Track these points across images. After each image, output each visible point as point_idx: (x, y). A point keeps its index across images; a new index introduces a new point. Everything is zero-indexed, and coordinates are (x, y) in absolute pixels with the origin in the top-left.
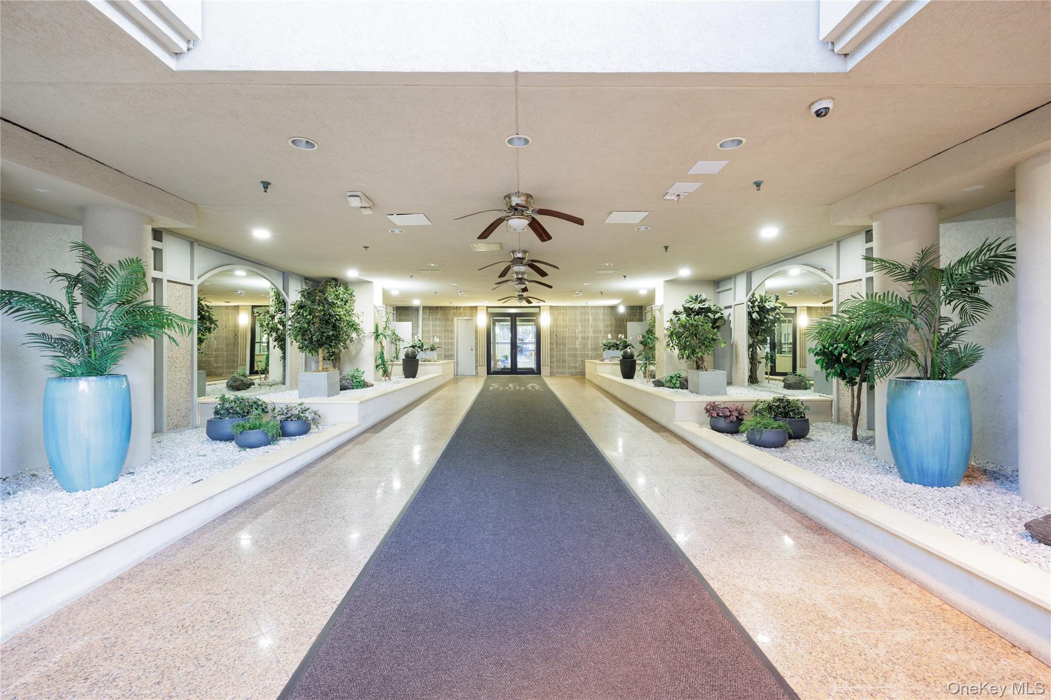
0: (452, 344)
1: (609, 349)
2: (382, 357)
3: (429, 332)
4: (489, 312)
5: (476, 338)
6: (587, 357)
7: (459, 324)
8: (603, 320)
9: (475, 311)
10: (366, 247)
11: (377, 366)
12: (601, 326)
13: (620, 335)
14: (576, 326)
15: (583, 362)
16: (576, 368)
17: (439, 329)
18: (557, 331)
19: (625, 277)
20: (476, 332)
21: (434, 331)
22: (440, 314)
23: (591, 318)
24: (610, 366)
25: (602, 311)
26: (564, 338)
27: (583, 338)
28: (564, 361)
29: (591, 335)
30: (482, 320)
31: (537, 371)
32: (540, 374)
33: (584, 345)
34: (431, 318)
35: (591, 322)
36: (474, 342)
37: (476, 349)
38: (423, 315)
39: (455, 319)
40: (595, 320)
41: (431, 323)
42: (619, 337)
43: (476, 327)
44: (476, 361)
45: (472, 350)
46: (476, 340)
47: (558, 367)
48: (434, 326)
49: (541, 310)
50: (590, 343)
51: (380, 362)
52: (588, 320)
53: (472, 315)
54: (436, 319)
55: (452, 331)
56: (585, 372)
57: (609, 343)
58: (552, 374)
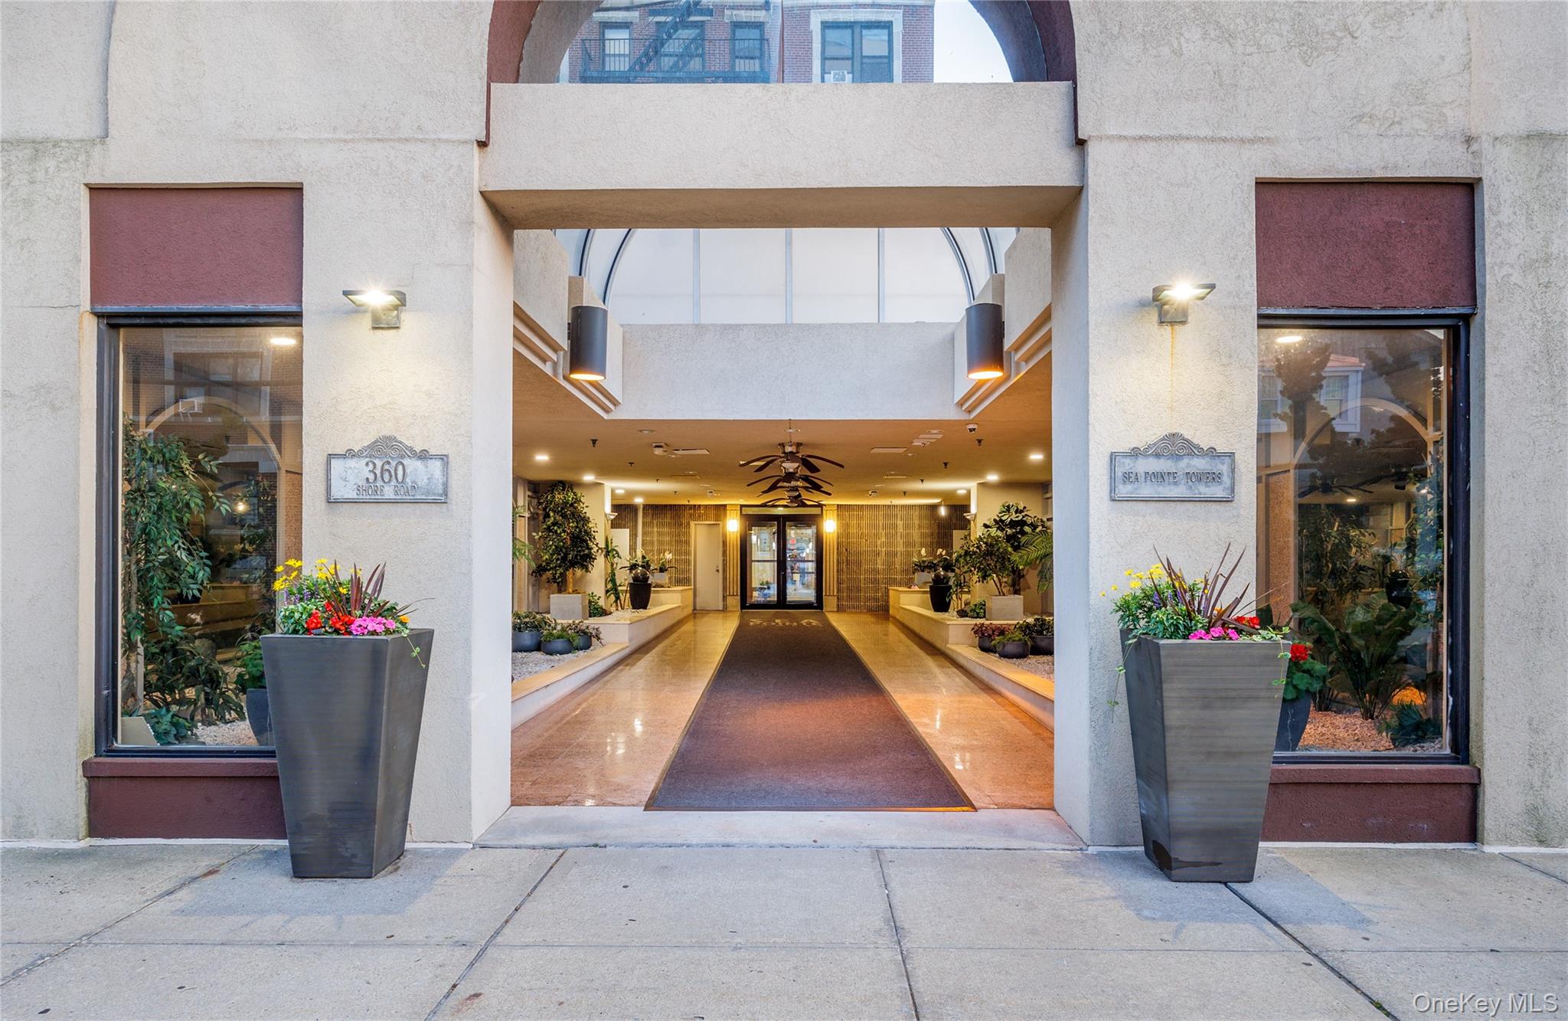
0: (688, 562)
1: (923, 571)
2: (613, 580)
3: (652, 543)
4: (744, 513)
5: (724, 552)
6: (894, 582)
7: (699, 533)
8: (920, 527)
9: (722, 512)
10: (631, 463)
11: (607, 592)
12: (916, 535)
13: (940, 550)
14: (877, 536)
15: (887, 591)
16: (876, 600)
17: (667, 539)
18: (848, 543)
19: (922, 481)
20: (724, 543)
21: (660, 543)
22: (668, 516)
23: (900, 523)
24: (919, 596)
25: (917, 513)
26: (859, 554)
27: (888, 554)
28: (859, 589)
29: (900, 549)
30: (733, 525)
31: (818, 604)
32: (822, 609)
33: (890, 566)
34: (655, 522)
35: (900, 529)
36: (721, 559)
37: (724, 571)
38: (643, 517)
39: (692, 524)
40: (907, 526)
41: (655, 529)
42: (938, 553)
43: (724, 536)
44: (724, 588)
45: (718, 571)
46: (723, 556)
47: (849, 598)
48: (659, 534)
49: (824, 512)
50: (898, 560)
51: (610, 586)
52: (895, 526)
53: (717, 518)
54: (663, 525)
55: (688, 543)
56: (888, 606)
57: (924, 562)
58: (840, 609)
